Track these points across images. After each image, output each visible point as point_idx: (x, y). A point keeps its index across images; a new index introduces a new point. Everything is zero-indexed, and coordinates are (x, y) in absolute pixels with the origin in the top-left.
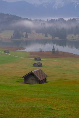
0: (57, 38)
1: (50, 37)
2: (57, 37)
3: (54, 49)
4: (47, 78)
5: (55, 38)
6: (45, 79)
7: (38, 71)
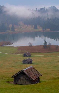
0: (48, 30)
1: (40, 29)
2: (49, 28)
3: (45, 43)
4: (40, 77)
5: (46, 30)
6: (38, 79)
7: (30, 68)
